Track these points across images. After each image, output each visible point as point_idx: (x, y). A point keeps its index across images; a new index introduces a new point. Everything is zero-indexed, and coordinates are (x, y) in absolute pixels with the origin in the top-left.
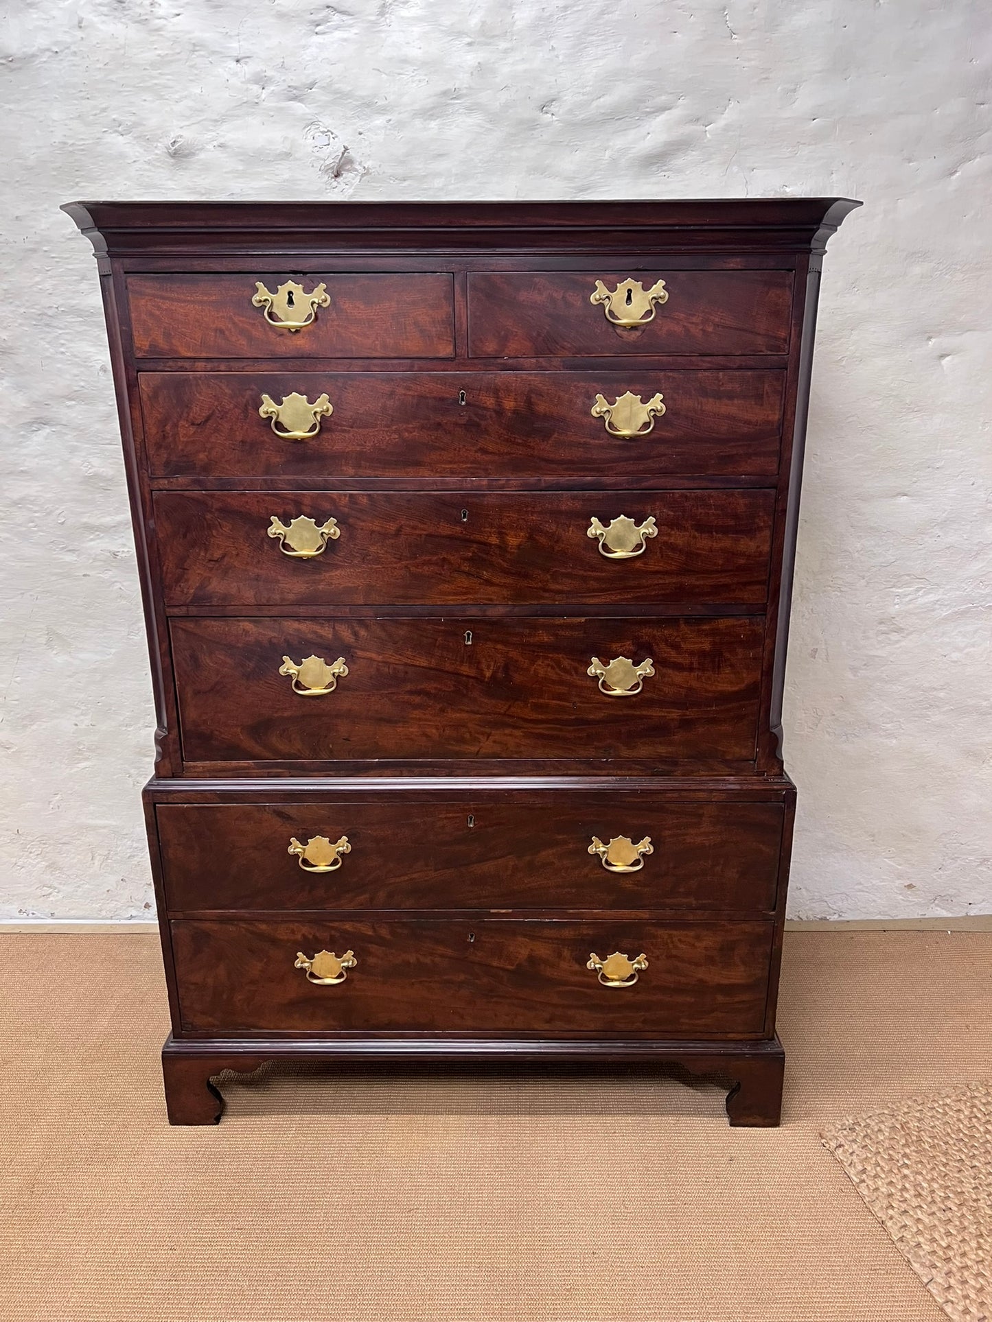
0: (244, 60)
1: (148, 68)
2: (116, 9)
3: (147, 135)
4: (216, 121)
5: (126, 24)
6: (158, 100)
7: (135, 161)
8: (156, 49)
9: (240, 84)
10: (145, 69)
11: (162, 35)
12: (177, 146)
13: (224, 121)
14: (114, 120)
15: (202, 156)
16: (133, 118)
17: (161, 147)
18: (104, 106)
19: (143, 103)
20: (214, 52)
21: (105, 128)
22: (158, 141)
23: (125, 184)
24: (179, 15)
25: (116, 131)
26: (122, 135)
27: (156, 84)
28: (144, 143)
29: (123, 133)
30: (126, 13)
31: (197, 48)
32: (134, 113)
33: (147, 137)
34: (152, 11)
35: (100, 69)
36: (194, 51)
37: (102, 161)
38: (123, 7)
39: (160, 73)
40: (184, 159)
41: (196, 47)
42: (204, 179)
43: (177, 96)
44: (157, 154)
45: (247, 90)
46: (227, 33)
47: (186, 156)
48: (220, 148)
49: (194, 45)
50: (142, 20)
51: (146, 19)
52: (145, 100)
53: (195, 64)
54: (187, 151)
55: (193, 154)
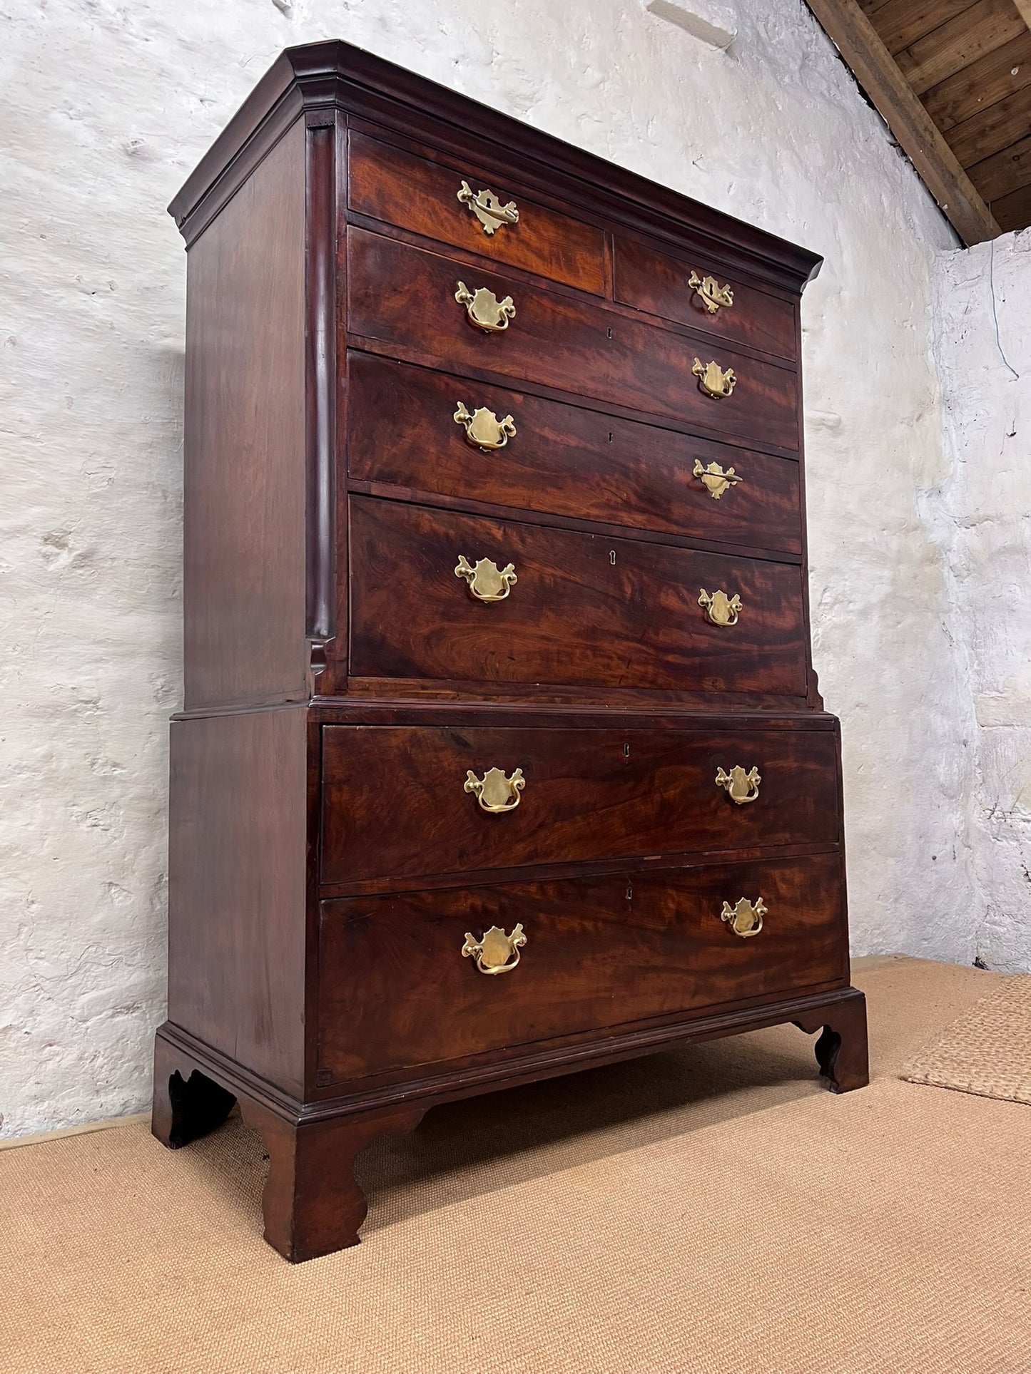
0: (209, 102)
1: (112, 70)
2: (83, 9)
3: (101, 128)
4: (177, 141)
5: (93, 26)
6: (115, 101)
7: (83, 146)
8: (122, 58)
9: (203, 120)
10: (107, 70)
11: (129, 49)
12: (137, 146)
13: (184, 144)
14: (66, 102)
15: (159, 165)
16: (88, 107)
17: (115, 143)
18: (55, 84)
19: (101, 99)
20: (179, 84)
21: (54, 104)
22: (112, 136)
23: (71, 163)
24: (147, 40)
25: (66, 113)
26: (71, 118)
27: (117, 88)
28: (95, 134)
29: (73, 117)
30: (93, 16)
31: (164, 74)
32: (89, 104)
33: (101, 129)
34: (124, 25)
35: (59, 51)
36: (160, 75)
37: (46, 133)
38: (92, 10)
39: (123, 80)
40: (141, 162)
41: (162, 73)
42: (159, 186)
43: (138, 106)
44: (110, 148)
45: (211, 126)
46: (195, 74)
47: (145, 159)
48: (178, 165)
49: (163, 70)
50: (112, 28)
51: (117, 30)
52: (103, 97)
53: (160, 87)
54: (147, 155)
55: (152, 161)
